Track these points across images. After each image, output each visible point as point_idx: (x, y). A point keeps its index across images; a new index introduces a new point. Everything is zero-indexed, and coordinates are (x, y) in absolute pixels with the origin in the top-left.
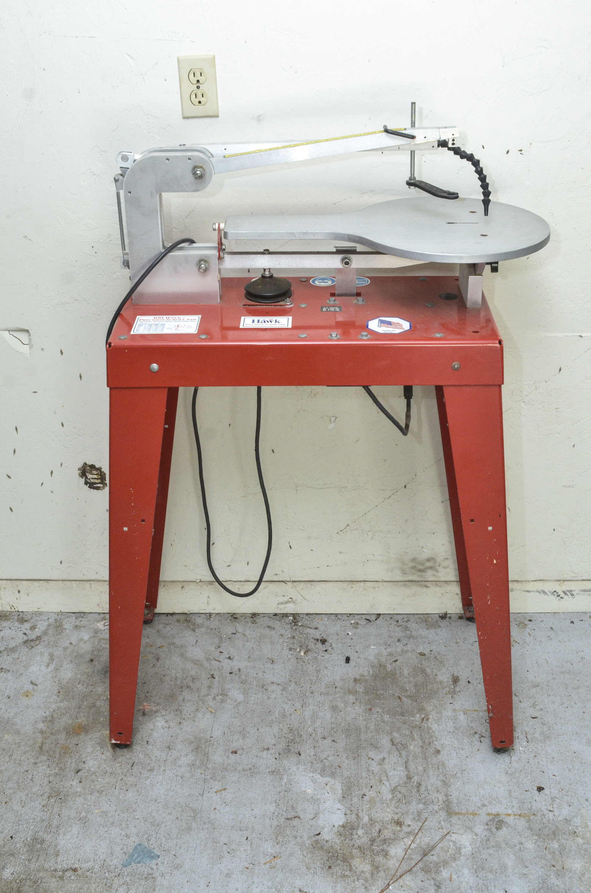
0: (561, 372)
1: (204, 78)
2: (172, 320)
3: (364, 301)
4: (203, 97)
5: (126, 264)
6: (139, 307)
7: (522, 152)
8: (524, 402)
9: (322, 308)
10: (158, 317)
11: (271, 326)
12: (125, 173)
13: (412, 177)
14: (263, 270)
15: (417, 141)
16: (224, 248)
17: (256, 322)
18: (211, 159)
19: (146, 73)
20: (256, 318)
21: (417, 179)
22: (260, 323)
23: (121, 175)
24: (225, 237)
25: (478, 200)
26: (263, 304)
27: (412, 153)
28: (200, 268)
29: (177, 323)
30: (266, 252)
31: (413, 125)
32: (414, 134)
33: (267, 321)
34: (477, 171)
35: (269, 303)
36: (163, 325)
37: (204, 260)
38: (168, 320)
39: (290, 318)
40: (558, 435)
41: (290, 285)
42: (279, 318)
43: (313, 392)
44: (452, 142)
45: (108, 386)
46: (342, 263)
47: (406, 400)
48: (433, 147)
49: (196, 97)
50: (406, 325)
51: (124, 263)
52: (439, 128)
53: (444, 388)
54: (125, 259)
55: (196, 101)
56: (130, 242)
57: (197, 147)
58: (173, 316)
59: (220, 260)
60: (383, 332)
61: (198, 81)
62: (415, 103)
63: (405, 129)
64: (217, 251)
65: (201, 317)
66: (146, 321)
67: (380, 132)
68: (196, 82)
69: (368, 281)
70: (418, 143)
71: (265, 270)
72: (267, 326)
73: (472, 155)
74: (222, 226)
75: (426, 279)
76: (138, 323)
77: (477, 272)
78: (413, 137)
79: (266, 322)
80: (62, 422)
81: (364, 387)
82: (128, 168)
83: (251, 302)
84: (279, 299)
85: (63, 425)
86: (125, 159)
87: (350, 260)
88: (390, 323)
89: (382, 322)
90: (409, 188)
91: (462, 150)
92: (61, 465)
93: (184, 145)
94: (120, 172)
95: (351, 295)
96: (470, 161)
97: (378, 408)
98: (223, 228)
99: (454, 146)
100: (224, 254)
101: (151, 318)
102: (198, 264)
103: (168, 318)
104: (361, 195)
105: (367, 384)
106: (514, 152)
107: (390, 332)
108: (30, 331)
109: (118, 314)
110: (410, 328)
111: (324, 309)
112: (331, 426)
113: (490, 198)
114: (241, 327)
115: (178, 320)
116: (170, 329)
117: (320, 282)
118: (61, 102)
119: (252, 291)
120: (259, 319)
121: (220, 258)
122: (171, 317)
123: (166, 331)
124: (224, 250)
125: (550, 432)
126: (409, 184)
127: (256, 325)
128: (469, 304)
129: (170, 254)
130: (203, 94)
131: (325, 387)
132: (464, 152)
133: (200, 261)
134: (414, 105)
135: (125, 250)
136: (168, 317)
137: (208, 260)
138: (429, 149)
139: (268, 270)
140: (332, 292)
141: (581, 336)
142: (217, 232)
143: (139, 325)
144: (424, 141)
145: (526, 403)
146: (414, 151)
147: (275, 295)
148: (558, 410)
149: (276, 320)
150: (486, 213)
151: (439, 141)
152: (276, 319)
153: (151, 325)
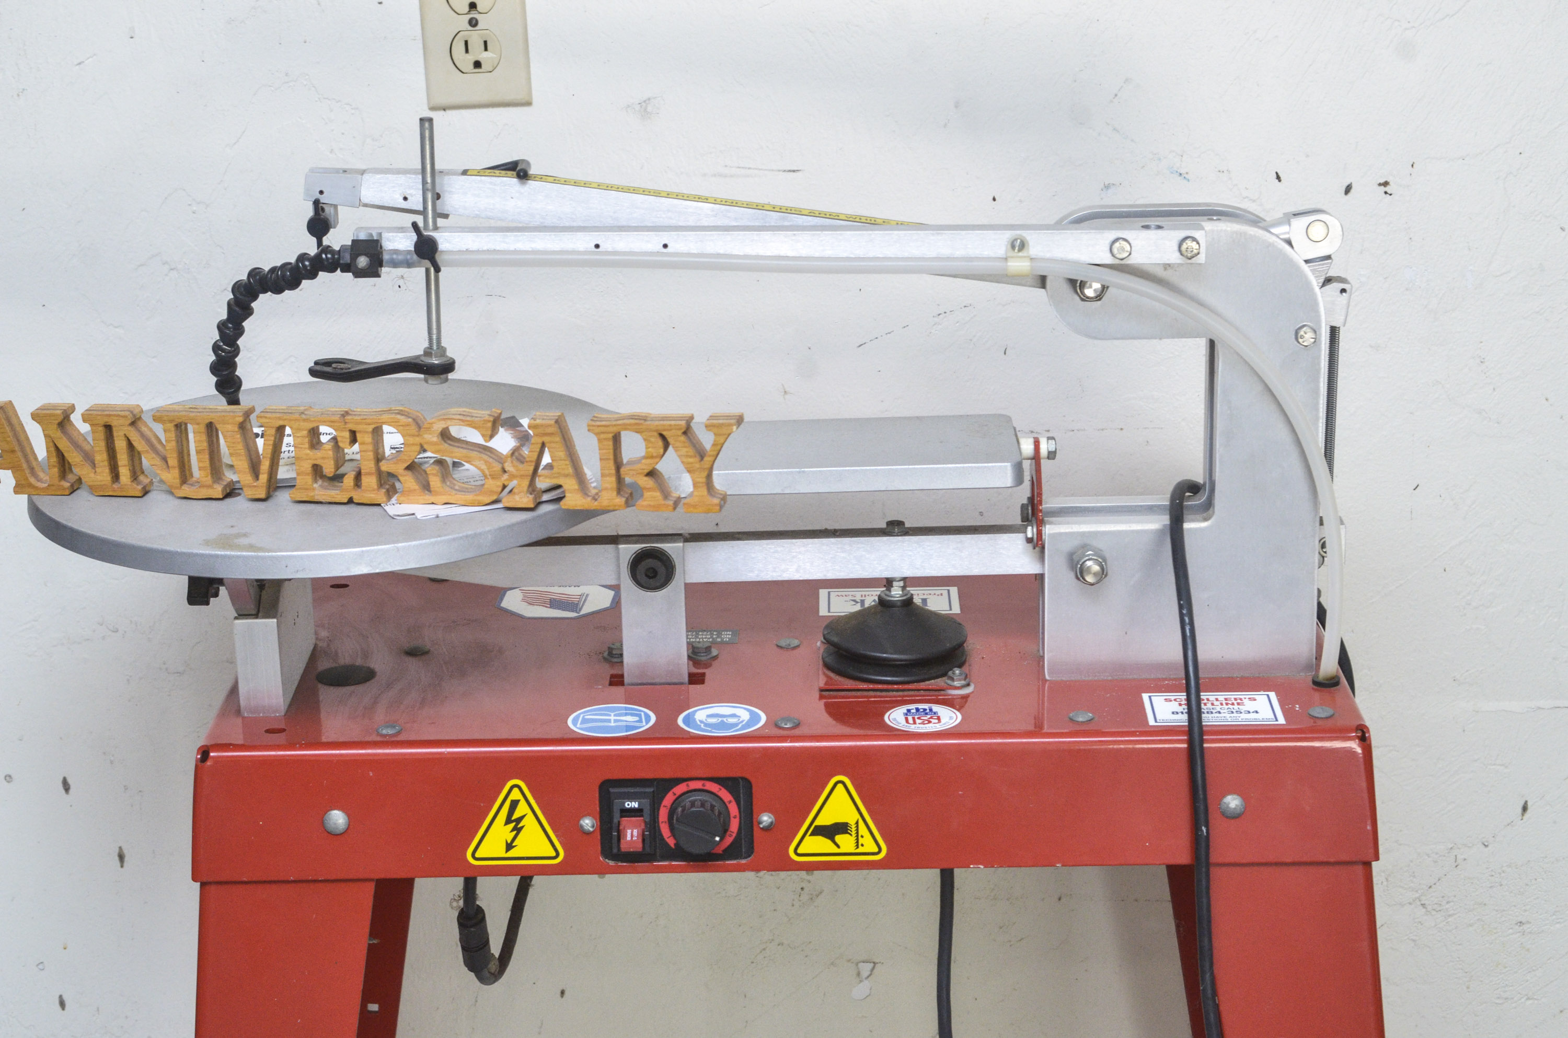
0: (1527, 815)
4: (486, 49)
7: (1388, 189)
8: (1423, 905)
40: (1529, 1002)
43: (806, 890)
49: (467, 51)
55: (466, 62)
68: (467, 9)
80: (61, 997)
85: (62, 1004)
88: (555, 603)
89: (572, 605)
104: (936, 319)
106: (1366, 190)
112: (862, 989)
118: (79, 64)
125: (1505, 996)
130: (485, 43)
145: (1429, 908)
148: (1525, 927)
149: (862, 605)
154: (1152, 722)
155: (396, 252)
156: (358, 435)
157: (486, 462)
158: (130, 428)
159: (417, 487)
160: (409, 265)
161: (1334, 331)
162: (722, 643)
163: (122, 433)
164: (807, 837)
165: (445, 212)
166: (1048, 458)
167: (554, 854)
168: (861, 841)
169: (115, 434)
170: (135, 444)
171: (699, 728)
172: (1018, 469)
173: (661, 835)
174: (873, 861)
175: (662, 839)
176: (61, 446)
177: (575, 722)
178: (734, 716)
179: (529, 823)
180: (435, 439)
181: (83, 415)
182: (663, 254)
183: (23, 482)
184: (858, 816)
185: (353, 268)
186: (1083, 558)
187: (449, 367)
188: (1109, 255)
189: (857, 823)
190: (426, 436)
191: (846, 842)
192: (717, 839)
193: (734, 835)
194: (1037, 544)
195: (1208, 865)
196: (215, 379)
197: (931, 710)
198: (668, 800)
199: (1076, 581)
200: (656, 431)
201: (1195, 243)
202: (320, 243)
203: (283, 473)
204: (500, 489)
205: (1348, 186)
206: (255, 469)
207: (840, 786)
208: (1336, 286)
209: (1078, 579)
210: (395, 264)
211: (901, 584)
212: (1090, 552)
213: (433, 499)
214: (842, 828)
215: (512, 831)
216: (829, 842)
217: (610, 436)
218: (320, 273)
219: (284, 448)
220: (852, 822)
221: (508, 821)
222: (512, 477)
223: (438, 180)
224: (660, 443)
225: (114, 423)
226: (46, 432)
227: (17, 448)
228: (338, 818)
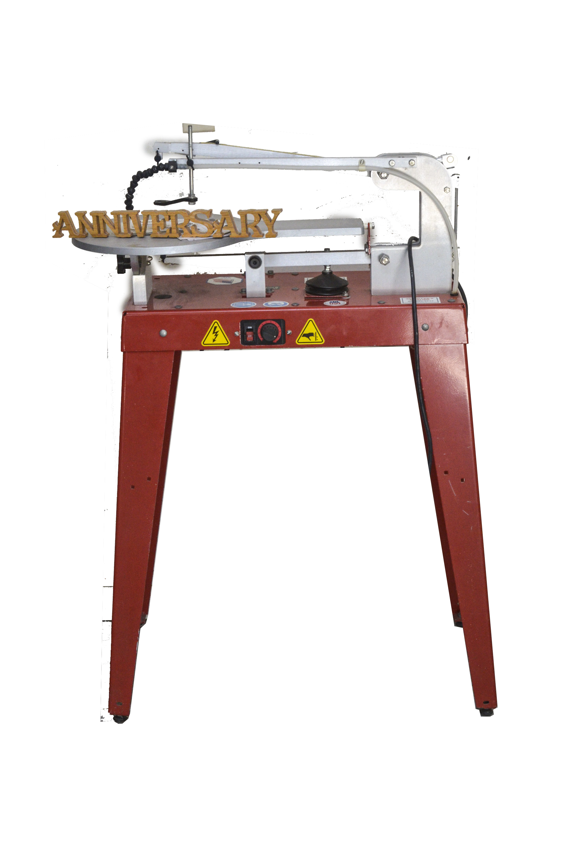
88: (224, 282)
154: (402, 303)
155: (181, 165)
156: (171, 217)
157: (208, 224)
158: (104, 217)
159: (188, 232)
160: (185, 169)
161: (457, 190)
162: (275, 289)
163: (101, 219)
164: (301, 337)
165: (194, 155)
166: (372, 229)
167: (227, 343)
168: (317, 338)
169: (100, 218)
170: (105, 221)
171: (269, 306)
172: (363, 229)
173: (258, 337)
174: (321, 345)
175: (259, 338)
176: (83, 223)
177: (233, 305)
178: (279, 303)
179: (220, 333)
180: (193, 218)
181: (90, 213)
182: (259, 165)
183: (72, 234)
184: (316, 331)
185: (169, 169)
186: (382, 257)
187: (196, 200)
188: (388, 165)
189: (316, 333)
190: (190, 217)
191: (312, 339)
192: (275, 337)
193: (280, 337)
194: (369, 254)
195: (418, 345)
196: (126, 206)
197: (337, 302)
198: (261, 326)
199: (381, 264)
200: (258, 213)
201: (413, 161)
202: (158, 163)
203: (148, 231)
204: (212, 232)
205: (469, 157)
206: (140, 229)
207: (311, 322)
208: (456, 176)
209: (381, 263)
210: (181, 169)
211: (329, 267)
212: (384, 255)
213: (192, 236)
214: (311, 334)
215: (215, 336)
216: (307, 339)
217: (244, 215)
218: (159, 171)
219: (148, 223)
220: (314, 333)
221: (214, 333)
222: (216, 228)
223: (193, 145)
224: (259, 217)
225: (99, 215)
226: (80, 219)
227: (70, 224)
228: (164, 333)
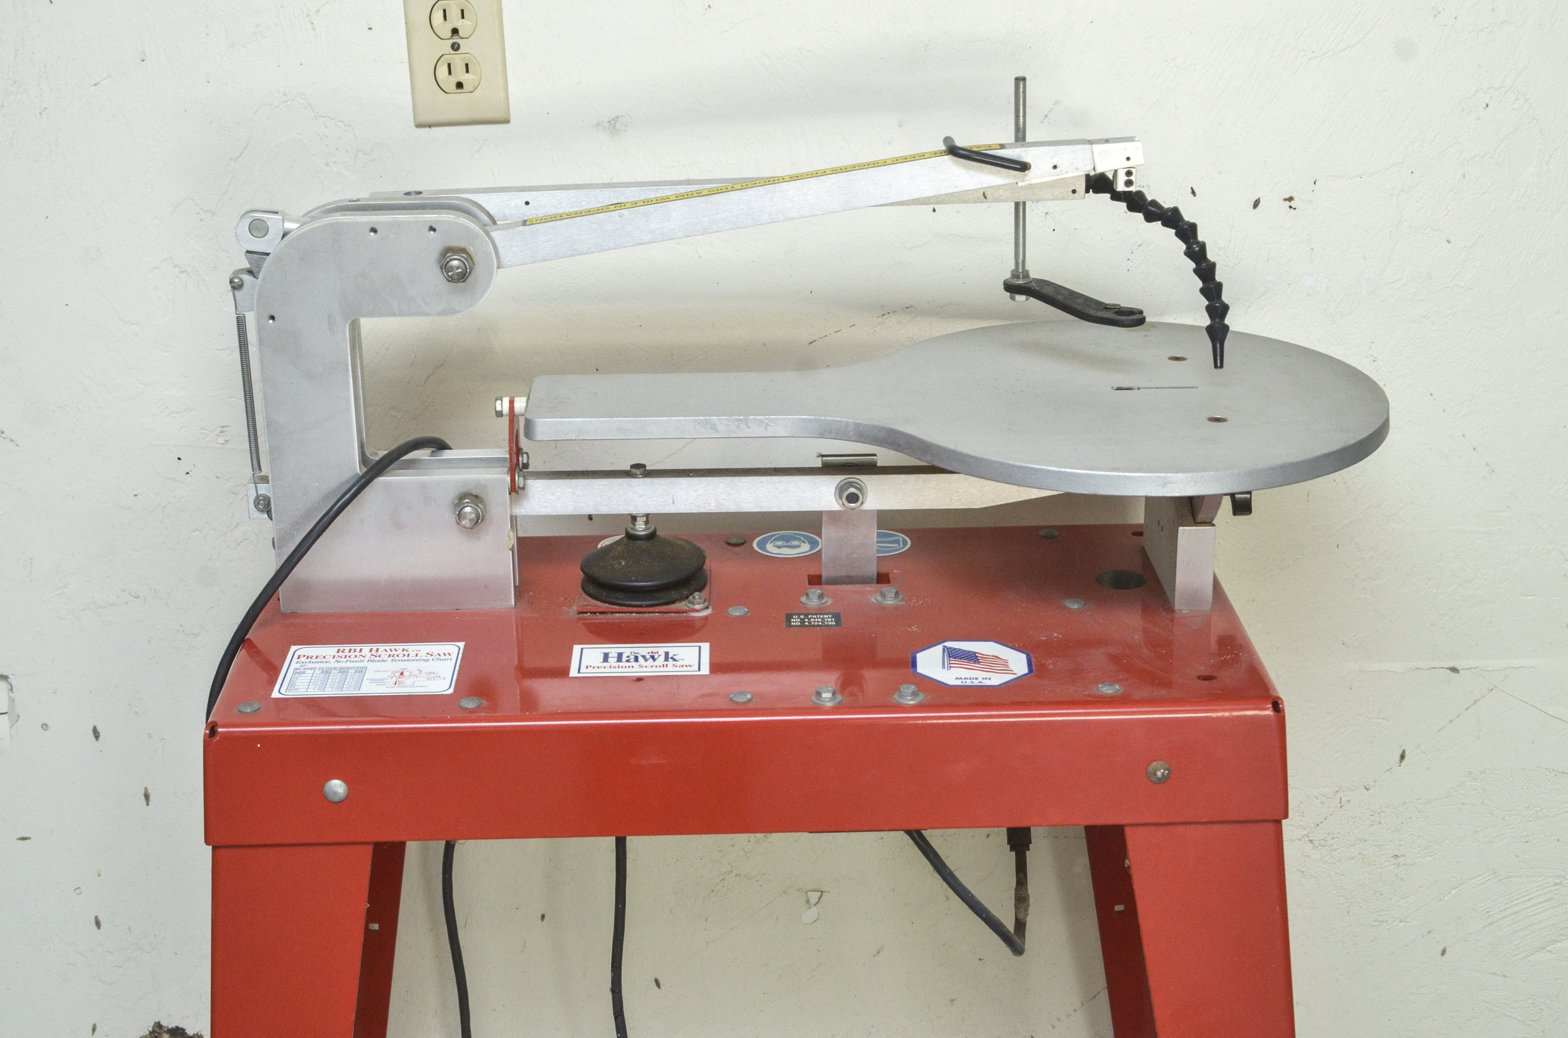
0: (1404, 762)
1: (469, 23)
2: (384, 656)
3: (901, 596)
4: (467, 71)
5: (265, 505)
6: (297, 621)
7: (1292, 204)
8: (1311, 841)
9: (789, 617)
10: (347, 649)
11: (654, 669)
12: (259, 268)
13: (1020, 271)
14: (630, 518)
15: (1032, 177)
16: (525, 461)
17: (613, 660)
18: (488, 228)
19: (318, 11)
20: (613, 649)
21: (1033, 275)
22: (624, 664)
23: (250, 272)
24: (528, 434)
25: (1199, 328)
26: (631, 609)
27: (1020, 209)
28: (460, 516)
29: (399, 666)
30: (638, 472)
31: (1020, 135)
32: (1026, 159)
33: (644, 657)
34: (1189, 254)
35: (647, 606)
36: (362, 671)
37: (471, 495)
38: (376, 656)
39: (706, 647)
40: (1402, 924)
41: (701, 557)
42: (674, 649)
44: (1126, 178)
45: (207, 842)
46: (841, 497)
47: (1013, 853)
48: (1074, 191)
49: (450, 73)
50: (1018, 663)
51: (257, 502)
52: (1090, 142)
53: (1128, 831)
54: (259, 493)
55: (449, 83)
56: (272, 450)
57: (452, 198)
58: (388, 647)
59: (514, 494)
60: (958, 683)
61: (455, 31)
62: (1024, 79)
63: (1002, 146)
64: (506, 469)
65: (465, 646)
66: (314, 660)
67: (936, 154)
68: (450, 34)
69: (905, 543)
70: (1034, 182)
71: (634, 518)
72: (644, 669)
73: (1175, 211)
74: (520, 404)
75: (1057, 533)
76: (294, 666)
77: (1200, 517)
78: (1023, 167)
79: (640, 659)
80: (96, 917)
81: (909, 833)
82: (268, 254)
83: (598, 603)
84: (674, 594)
85: (98, 924)
86: (259, 229)
87: (860, 490)
88: (972, 658)
89: (953, 655)
90: (1013, 298)
91: (1149, 198)
92: (94, 1030)
93: (420, 193)
94: (247, 265)
95: (863, 581)
96: (1173, 228)
97: (946, 885)
98: (523, 411)
99: (1132, 189)
100: (525, 479)
101: (329, 651)
102: (456, 505)
103: (374, 652)
104: (880, 319)
105: (919, 828)
106: (1273, 205)
107: (976, 683)
108: (12, 679)
109: (239, 640)
110: (1030, 670)
111: (795, 621)
112: (811, 915)
113: (1227, 321)
114: (573, 673)
115: (401, 657)
116: (380, 682)
117: (779, 547)
118: (96, 84)
119: (600, 574)
120: (620, 651)
121: (514, 489)
122: (382, 647)
123: (369, 689)
124: (526, 466)
125: (1380, 919)
126: (1012, 288)
127: (613, 669)
128: (1179, 604)
129: (381, 479)
130: (467, 65)
131: (806, 834)
132: (1154, 203)
133: (462, 497)
134: (1021, 83)
135: (260, 469)
136: (375, 648)
137: (482, 496)
138: (1063, 199)
139: (645, 519)
140: (813, 572)
141: (1454, 670)
142: (505, 421)
143: (294, 673)
144: (1052, 176)
145: (1316, 843)
146: (1024, 203)
147: (661, 585)
148: (1401, 860)
149: (667, 654)
150: (1218, 360)
151: (1088, 176)
152: (667, 650)
153: (327, 672)
205: (1256, 201)
